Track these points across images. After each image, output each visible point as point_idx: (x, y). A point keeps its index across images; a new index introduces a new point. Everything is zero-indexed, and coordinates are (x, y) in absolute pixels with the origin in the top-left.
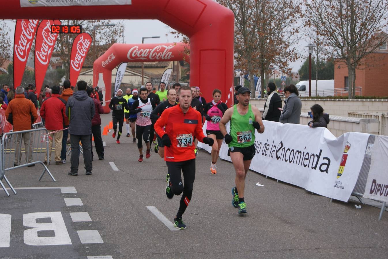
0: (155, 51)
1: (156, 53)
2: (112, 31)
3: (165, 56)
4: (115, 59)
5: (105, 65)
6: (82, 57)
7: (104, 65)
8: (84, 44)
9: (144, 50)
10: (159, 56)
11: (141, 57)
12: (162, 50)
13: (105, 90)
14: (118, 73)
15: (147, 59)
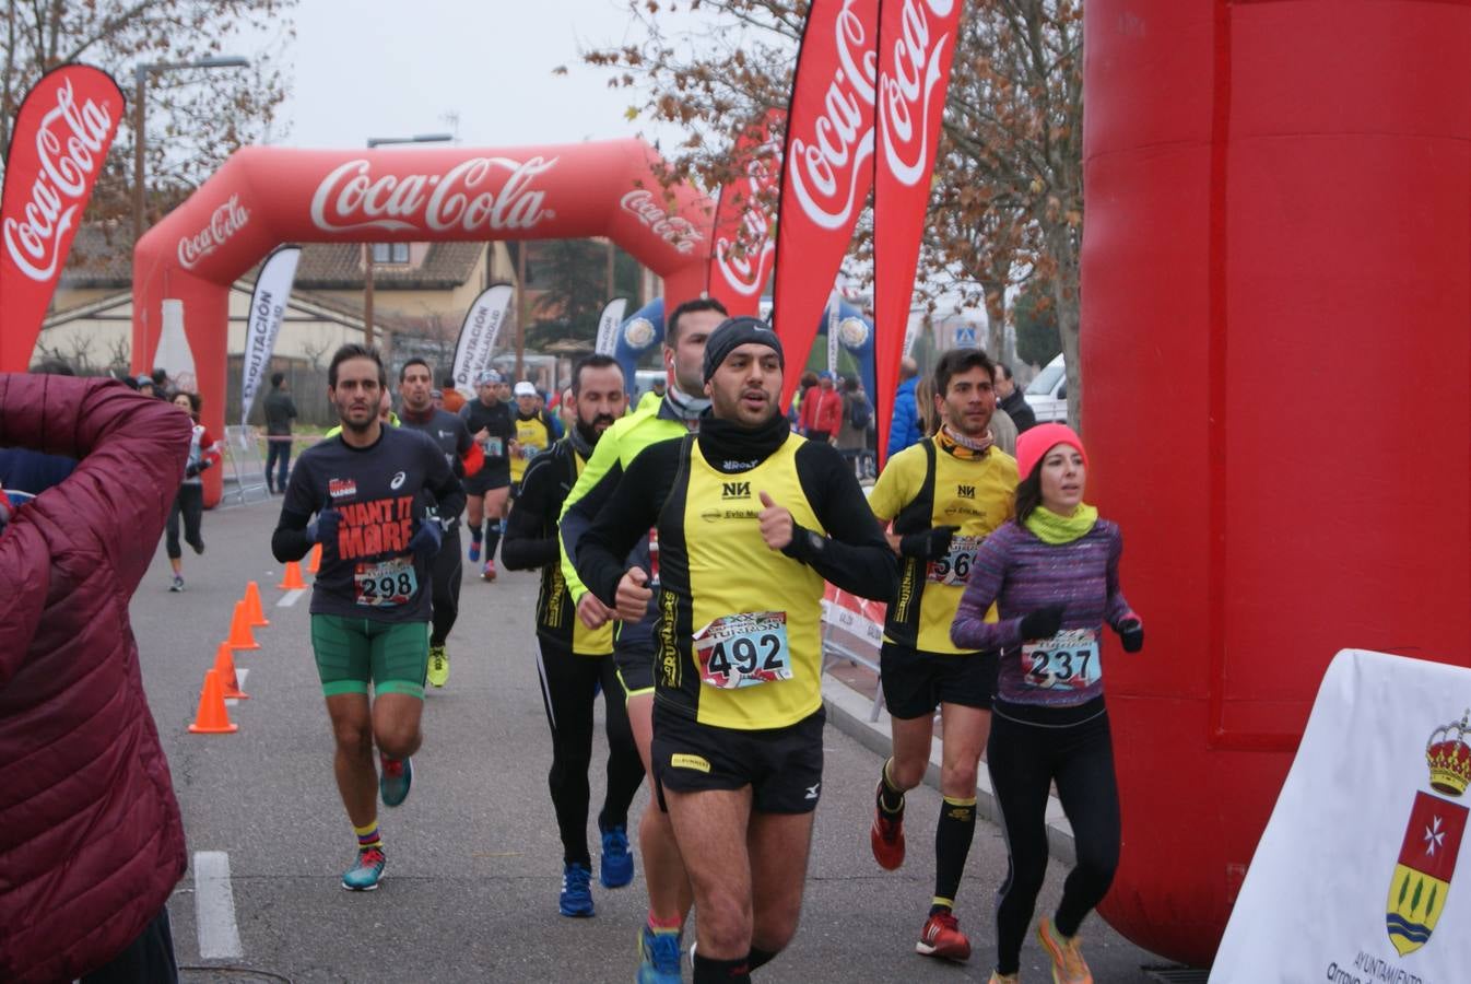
0: (457, 187)
1: (464, 198)
2: (228, 98)
3: (506, 212)
6: (67, 201)
8: (79, 131)
9: (400, 180)
10: (479, 214)
11: (385, 216)
12: (495, 182)
13: (195, 386)
14: (258, 301)
15: (415, 229)
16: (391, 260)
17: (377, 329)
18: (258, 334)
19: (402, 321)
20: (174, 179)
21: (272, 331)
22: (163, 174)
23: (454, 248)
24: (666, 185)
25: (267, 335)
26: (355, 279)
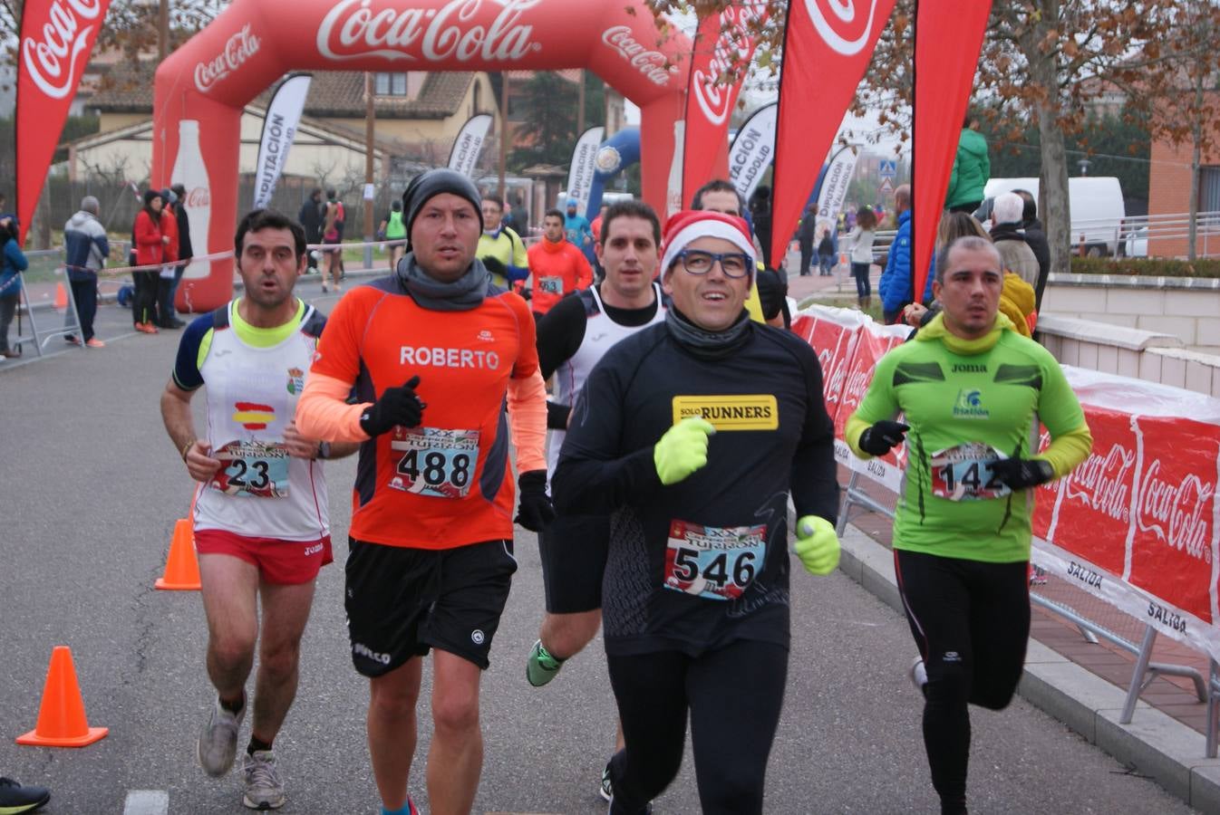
0: (452, 20)
1: (458, 30)
3: (496, 44)
4: (257, 55)
5: (211, 80)
7: (203, 84)
9: (399, 14)
10: (471, 46)
11: (384, 46)
13: (209, 200)
14: (270, 123)
15: (413, 59)
16: (391, 93)
17: (377, 152)
18: (270, 154)
19: (399, 145)
20: (196, 13)
21: (284, 151)
22: (186, 7)
23: (448, 77)
24: (656, 14)
25: (279, 154)
26: (359, 109)
